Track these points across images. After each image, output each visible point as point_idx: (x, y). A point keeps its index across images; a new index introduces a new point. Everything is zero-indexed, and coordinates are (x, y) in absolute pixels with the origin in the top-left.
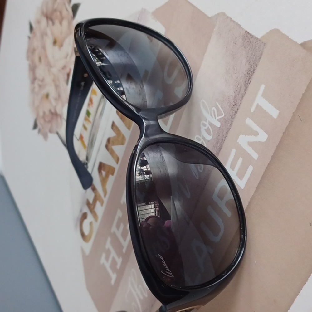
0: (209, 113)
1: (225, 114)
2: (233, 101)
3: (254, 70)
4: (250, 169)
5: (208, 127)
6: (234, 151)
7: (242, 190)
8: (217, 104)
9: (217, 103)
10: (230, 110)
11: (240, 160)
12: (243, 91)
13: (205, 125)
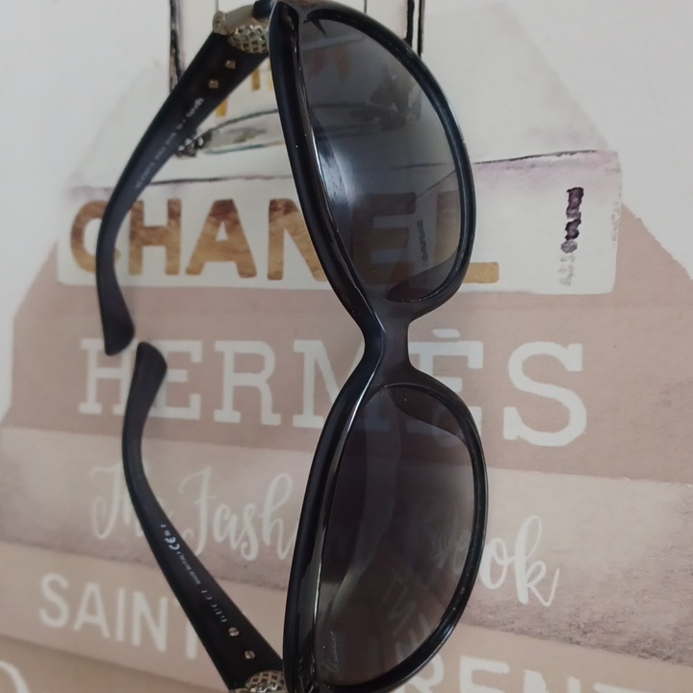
0: (526, 555)
1: (551, 607)
2: (586, 621)
5: (503, 566)
8: (555, 571)
9: (558, 571)
10: (565, 620)
13: (500, 554)
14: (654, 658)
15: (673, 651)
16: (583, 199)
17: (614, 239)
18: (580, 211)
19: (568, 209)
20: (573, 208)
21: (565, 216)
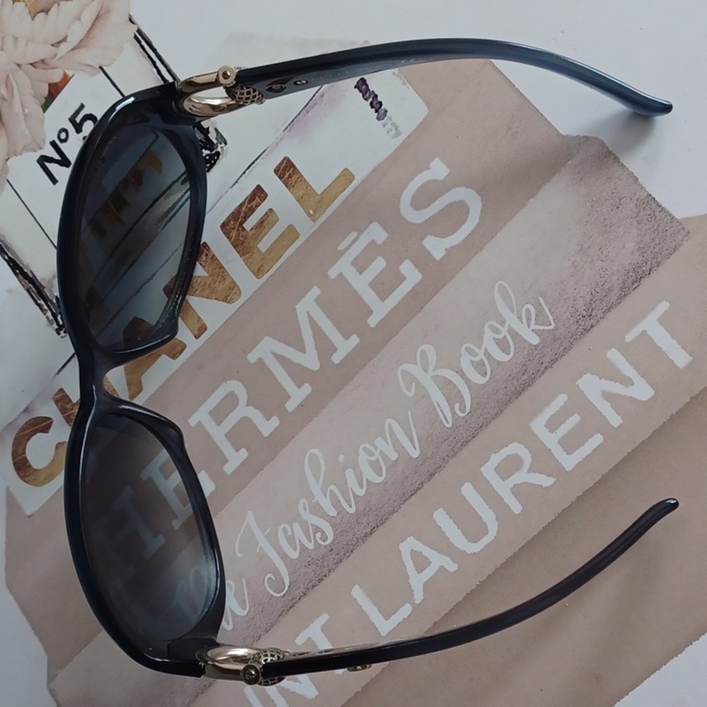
0: (513, 312)
1: (556, 325)
2: (584, 308)
3: (650, 270)
4: (597, 440)
5: (505, 336)
6: (562, 399)
7: (567, 472)
8: (539, 301)
9: (540, 299)
10: (572, 322)
11: (575, 419)
12: (613, 296)
13: (497, 331)
14: (643, 280)
15: (649, 263)
16: (368, 82)
17: (405, 84)
18: (371, 90)
19: (363, 96)
20: (366, 92)
21: (365, 101)
